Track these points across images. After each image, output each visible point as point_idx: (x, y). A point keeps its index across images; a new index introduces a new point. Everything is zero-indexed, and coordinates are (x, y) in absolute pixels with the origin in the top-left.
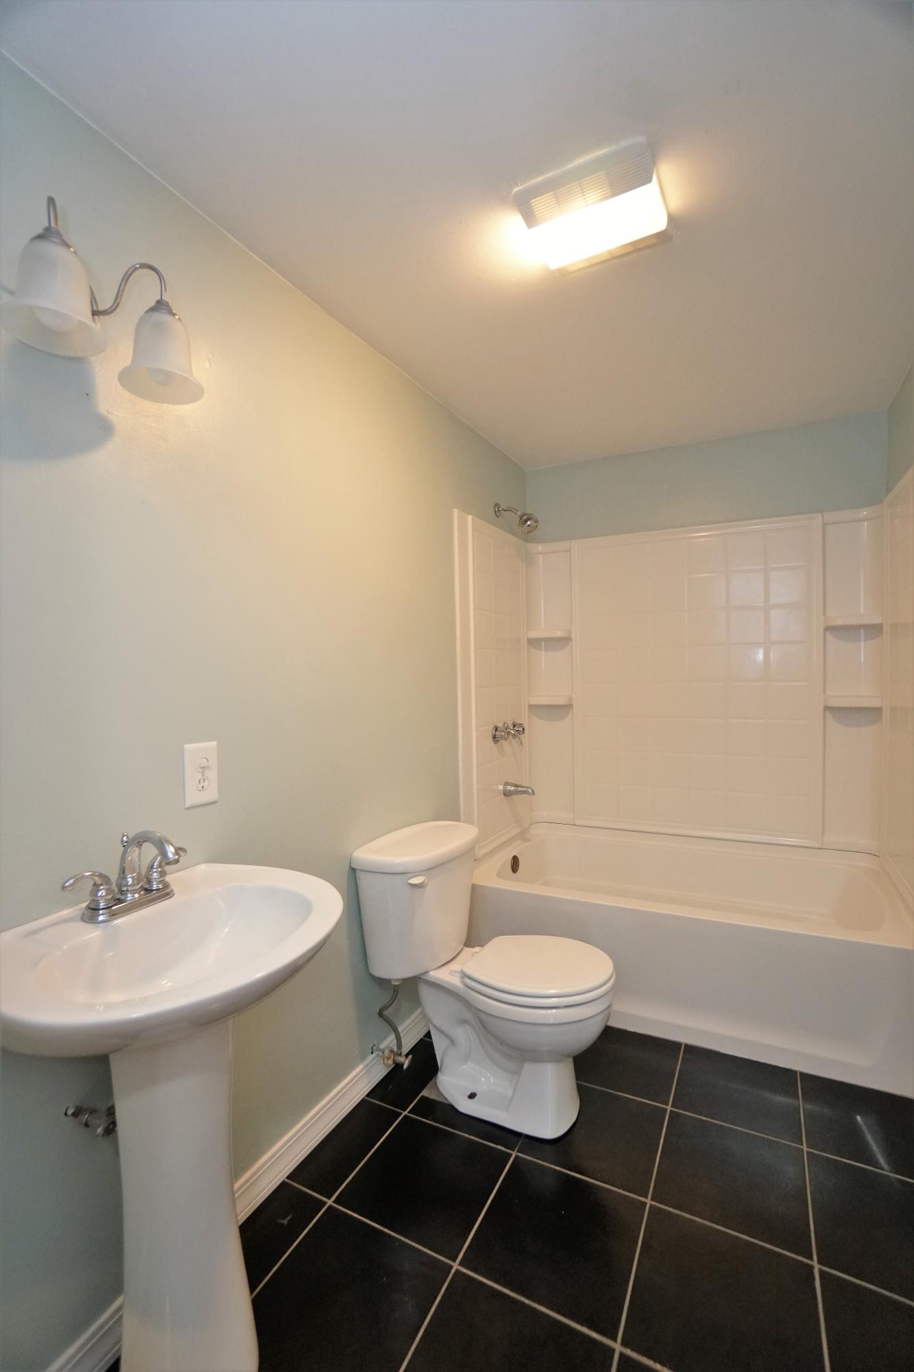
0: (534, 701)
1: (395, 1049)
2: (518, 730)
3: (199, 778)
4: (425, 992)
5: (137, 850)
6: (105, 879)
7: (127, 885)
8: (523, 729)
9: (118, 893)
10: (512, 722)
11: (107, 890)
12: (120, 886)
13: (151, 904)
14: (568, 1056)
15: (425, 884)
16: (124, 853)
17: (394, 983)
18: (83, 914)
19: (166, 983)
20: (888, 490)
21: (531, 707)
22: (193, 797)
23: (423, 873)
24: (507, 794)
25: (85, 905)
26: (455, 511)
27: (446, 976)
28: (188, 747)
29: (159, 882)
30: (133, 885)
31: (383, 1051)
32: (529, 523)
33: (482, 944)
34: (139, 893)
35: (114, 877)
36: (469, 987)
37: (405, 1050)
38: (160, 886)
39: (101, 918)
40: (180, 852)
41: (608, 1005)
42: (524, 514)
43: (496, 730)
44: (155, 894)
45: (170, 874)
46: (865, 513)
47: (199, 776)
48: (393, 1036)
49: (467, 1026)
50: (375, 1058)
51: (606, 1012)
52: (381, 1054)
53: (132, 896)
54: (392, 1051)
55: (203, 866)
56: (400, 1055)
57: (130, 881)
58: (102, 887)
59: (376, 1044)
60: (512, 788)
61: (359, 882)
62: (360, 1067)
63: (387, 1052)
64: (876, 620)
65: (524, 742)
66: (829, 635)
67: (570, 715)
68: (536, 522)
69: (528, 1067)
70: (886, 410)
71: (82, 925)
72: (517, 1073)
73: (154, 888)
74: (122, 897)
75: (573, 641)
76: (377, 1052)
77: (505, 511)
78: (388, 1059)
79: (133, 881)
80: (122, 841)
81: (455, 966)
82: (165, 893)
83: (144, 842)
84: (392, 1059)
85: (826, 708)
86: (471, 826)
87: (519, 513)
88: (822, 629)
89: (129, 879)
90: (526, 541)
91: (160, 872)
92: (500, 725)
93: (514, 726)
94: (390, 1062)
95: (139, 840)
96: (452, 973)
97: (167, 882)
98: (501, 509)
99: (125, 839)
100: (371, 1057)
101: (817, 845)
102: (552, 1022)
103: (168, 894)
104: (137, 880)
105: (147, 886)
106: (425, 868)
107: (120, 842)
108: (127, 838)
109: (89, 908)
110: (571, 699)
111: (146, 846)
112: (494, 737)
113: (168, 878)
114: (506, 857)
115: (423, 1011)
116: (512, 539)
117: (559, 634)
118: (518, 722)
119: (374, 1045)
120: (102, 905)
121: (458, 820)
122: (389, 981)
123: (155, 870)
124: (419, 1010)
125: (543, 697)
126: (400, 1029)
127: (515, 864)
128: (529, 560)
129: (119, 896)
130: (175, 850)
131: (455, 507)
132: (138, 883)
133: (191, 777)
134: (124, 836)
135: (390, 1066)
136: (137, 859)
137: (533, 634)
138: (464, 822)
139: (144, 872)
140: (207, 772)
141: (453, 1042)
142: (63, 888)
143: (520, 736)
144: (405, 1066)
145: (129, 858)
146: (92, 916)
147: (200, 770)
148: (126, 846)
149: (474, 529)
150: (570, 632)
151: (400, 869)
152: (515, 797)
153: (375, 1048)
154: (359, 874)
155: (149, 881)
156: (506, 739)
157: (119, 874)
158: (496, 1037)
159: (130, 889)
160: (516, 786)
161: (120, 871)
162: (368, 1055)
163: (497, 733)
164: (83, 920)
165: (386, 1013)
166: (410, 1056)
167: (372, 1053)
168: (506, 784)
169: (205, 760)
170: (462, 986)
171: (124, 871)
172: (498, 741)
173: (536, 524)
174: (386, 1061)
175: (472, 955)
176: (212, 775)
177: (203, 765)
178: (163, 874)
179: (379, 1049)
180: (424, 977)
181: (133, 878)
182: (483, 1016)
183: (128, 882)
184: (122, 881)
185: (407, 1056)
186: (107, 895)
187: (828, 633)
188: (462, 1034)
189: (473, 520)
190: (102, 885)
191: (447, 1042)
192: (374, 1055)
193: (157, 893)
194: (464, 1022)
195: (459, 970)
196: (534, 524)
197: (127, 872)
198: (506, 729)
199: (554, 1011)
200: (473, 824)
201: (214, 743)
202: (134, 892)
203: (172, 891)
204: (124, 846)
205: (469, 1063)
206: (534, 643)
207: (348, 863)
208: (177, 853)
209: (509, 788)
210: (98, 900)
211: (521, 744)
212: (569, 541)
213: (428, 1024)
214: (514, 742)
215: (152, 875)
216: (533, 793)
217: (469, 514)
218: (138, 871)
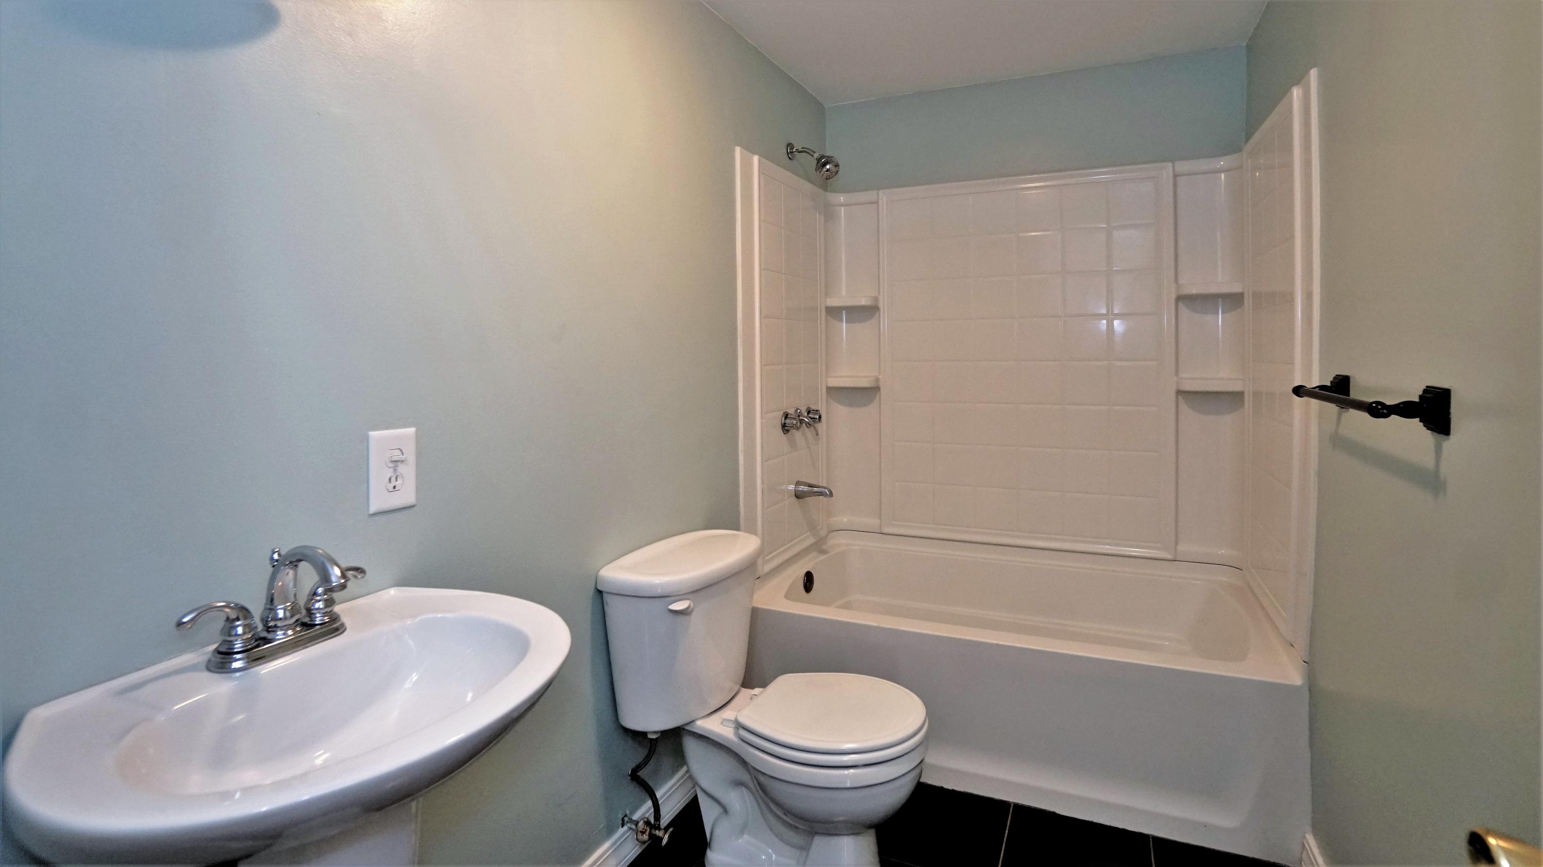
0: (834, 382)
1: (652, 821)
2: (813, 417)
3: (388, 476)
4: (691, 747)
5: (291, 572)
6: (244, 612)
7: (276, 619)
8: (820, 417)
9: (262, 630)
10: (806, 408)
11: (245, 626)
12: (265, 621)
13: (308, 645)
14: (870, 827)
15: (690, 609)
16: (273, 578)
17: (650, 736)
18: (209, 661)
19: (320, 758)
20: (1248, 139)
21: (830, 390)
22: (379, 500)
23: (687, 596)
24: (798, 496)
25: (215, 646)
26: (738, 150)
27: (717, 726)
28: (373, 434)
29: (325, 614)
30: (285, 618)
31: (637, 823)
32: (828, 167)
33: (764, 685)
34: (293, 629)
35: (257, 610)
36: (744, 741)
37: (664, 821)
38: (326, 619)
39: (236, 665)
40: (350, 574)
41: (919, 761)
42: (823, 157)
43: (786, 417)
44: (318, 629)
45: (341, 603)
46: (1222, 163)
47: (389, 473)
48: (649, 803)
49: (743, 788)
50: (627, 832)
51: (917, 771)
52: (633, 827)
53: (284, 634)
54: (647, 823)
55: (393, 591)
56: (659, 828)
57: (281, 614)
58: (238, 623)
59: (628, 812)
60: (806, 489)
61: (606, 608)
62: (606, 845)
63: (641, 824)
64: (1236, 288)
65: (820, 432)
66: (1181, 306)
67: (877, 399)
68: (837, 166)
69: (819, 842)
70: (1245, 44)
71: (207, 674)
72: (805, 849)
73: (317, 623)
74: (270, 636)
75: (882, 311)
76: (629, 825)
77: (800, 152)
78: (643, 833)
79: (285, 613)
80: (272, 559)
81: (728, 714)
82: (333, 628)
83: (300, 560)
84: (647, 833)
85: (1179, 393)
86: (754, 536)
87: (816, 155)
88: (1174, 296)
89: (279, 611)
90: (825, 188)
91: (326, 600)
92: (791, 411)
93: (809, 412)
94: (646, 837)
95: (294, 560)
96: (724, 721)
97: (335, 613)
98: (794, 150)
99: (276, 556)
100: (621, 830)
101: (1169, 557)
102: (848, 785)
103: (337, 629)
104: (294, 610)
105: (307, 620)
106: (690, 591)
107: (268, 562)
108: (279, 555)
109: (218, 652)
110: (877, 380)
111: (303, 565)
112: (784, 426)
113: (337, 609)
114: (797, 572)
115: (687, 772)
116: (807, 186)
117: (863, 302)
118: (813, 407)
119: (626, 816)
120: (238, 646)
121: (738, 529)
122: (644, 734)
123: (318, 598)
124: (685, 769)
125: (843, 378)
126: (659, 794)
127: (809, 581)
128: (829, 214)
129: (264, 634)
130: (342, 572)
131: (737, 145)
132: (292, 616)
133: (378, 474)
134: (274, 553)
135: (644, 842)
136: (291, 585)
137: (833, 302)
138: (745, 531)
139: (302, 602)
140: (401, 468)
141: (725, 811)
142: (180, 624)
143: (816, 424)
144: (665, 841)
145: (280, 584)
146: (222, 663)
147: (391, 465)
148: (276, 566)
149: (761, 173)
150: (876, 299)
151: (659, 592)
152: (808, 499)
153: (626, 819)
154: (608, 599)
155: (310, 612)
156: (798, 429)
157: (266, 604)
158: (778, 804)
159: (279, 624)
160: (810, 486)
161: (267, 599)
162: (618, 828)
163: (788, 421)
164: (209, 669)
165: (642, 774)
166: (671, 829)
167: (623, 826)
168: (798, 483)
169: (398, 453)
170: (735, 739)
171: (272, 600)
172: (788, 431)
173: (836, 169)
174: (640, 837)
175: (751, 699)
176: (408, 472)
177: (395, 458)
178: (330, 603)
179: (631, 821)
180: (688, 728)
181: (285, 609)
182: (762, 779)
183: (277, 614)
184: (270, 613)
185: (666, 829)
186: (244, 633)
187: (1180, 304)
188: (737, 800)
189: (759, 161)
190: (238, 619)
191: (717, 810)
192: (625, 828)
193: (321, 628)
194: (739, 784)
195: (733, 719)
196: (834, 169)
197: (276, 602)
198: (799, 416)
199: (852, 771)
200: (756, 534)
201: (412, 430)
202: (286, 628)
203: (343, 625)
204: (274, 566)
205: (746, 836)
206: (834, 312)
207: (594, 583)
208: (343, 576)
209: (802, 488)
210: (231, 641)
211: (817, 434)
212: (876, 191)
213: (694, 787)
214: (809, 432)
215: (313, 605)
216: (831, 494)
217: (754, 153)
218: (293, 600)
